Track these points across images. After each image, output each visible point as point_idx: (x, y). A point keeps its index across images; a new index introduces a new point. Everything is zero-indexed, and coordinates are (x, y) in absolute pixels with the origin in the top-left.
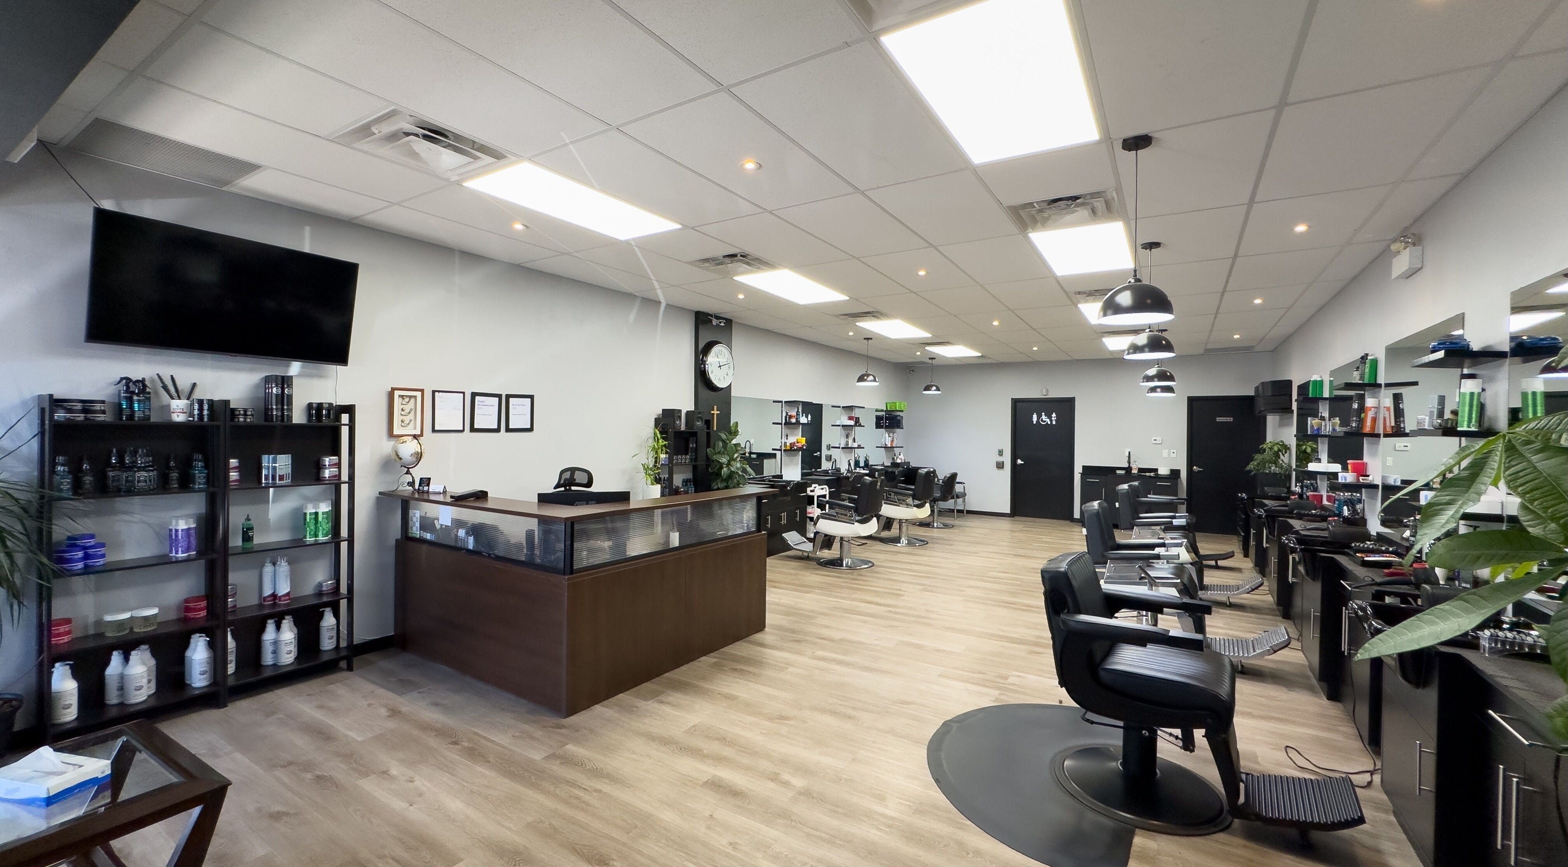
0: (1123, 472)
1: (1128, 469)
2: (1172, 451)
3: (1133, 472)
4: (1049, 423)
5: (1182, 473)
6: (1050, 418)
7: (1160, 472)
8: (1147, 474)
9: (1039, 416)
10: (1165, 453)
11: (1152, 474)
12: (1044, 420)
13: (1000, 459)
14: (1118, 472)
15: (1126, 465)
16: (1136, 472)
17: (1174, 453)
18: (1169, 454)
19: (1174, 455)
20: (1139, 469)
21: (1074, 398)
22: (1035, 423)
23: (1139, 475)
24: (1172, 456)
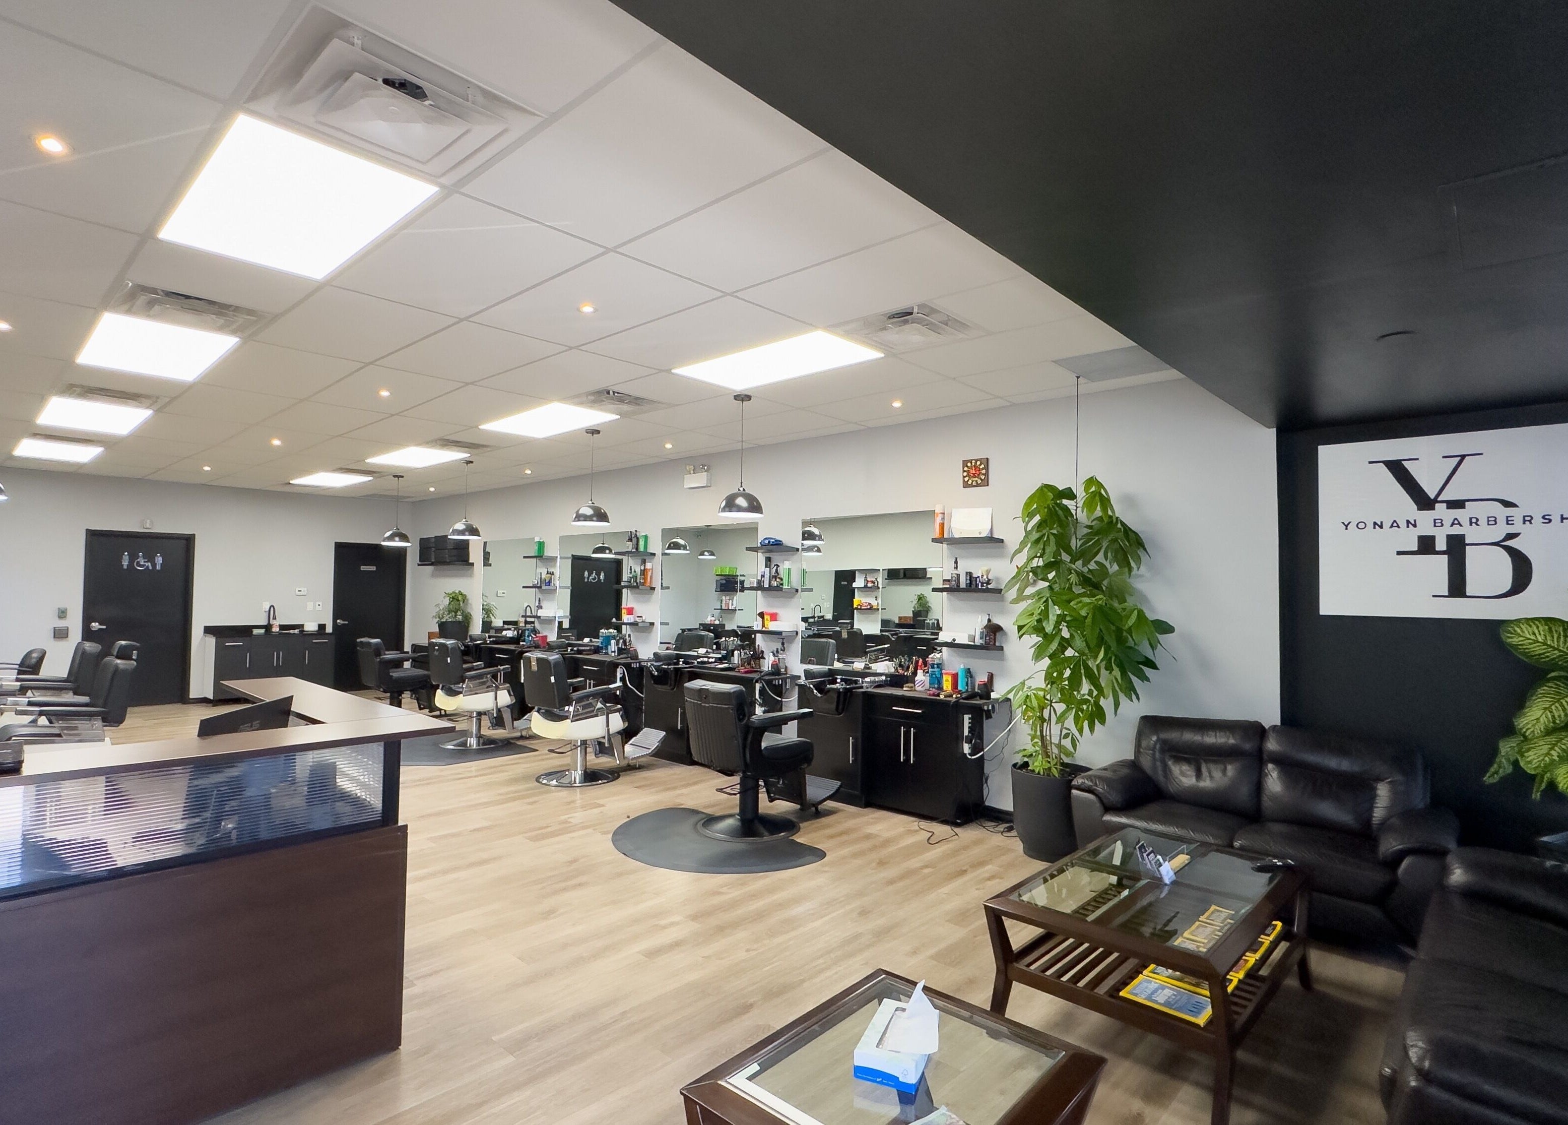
0: (262, 631)
1: (268, 627)
2: (318, 603)
3: (274, 630)
4: (151, 568)
5: (329, 629)
6: (152, 560)
7: (306, 628)
8: (291, 631)
9: (133, 557)
10: (310, 606)
11: (296, 631)
12: (142, 563)
13: (61, 624)
14: (257, 631)
15: (265, 623)
16: (278, 630)
17: (319, 605)
18: (314, 606)
19: (320, 608)
20: (280, 625)
21: (194, 535)
22: (125, 567)
23: (280, 634)
24: (317, 609)
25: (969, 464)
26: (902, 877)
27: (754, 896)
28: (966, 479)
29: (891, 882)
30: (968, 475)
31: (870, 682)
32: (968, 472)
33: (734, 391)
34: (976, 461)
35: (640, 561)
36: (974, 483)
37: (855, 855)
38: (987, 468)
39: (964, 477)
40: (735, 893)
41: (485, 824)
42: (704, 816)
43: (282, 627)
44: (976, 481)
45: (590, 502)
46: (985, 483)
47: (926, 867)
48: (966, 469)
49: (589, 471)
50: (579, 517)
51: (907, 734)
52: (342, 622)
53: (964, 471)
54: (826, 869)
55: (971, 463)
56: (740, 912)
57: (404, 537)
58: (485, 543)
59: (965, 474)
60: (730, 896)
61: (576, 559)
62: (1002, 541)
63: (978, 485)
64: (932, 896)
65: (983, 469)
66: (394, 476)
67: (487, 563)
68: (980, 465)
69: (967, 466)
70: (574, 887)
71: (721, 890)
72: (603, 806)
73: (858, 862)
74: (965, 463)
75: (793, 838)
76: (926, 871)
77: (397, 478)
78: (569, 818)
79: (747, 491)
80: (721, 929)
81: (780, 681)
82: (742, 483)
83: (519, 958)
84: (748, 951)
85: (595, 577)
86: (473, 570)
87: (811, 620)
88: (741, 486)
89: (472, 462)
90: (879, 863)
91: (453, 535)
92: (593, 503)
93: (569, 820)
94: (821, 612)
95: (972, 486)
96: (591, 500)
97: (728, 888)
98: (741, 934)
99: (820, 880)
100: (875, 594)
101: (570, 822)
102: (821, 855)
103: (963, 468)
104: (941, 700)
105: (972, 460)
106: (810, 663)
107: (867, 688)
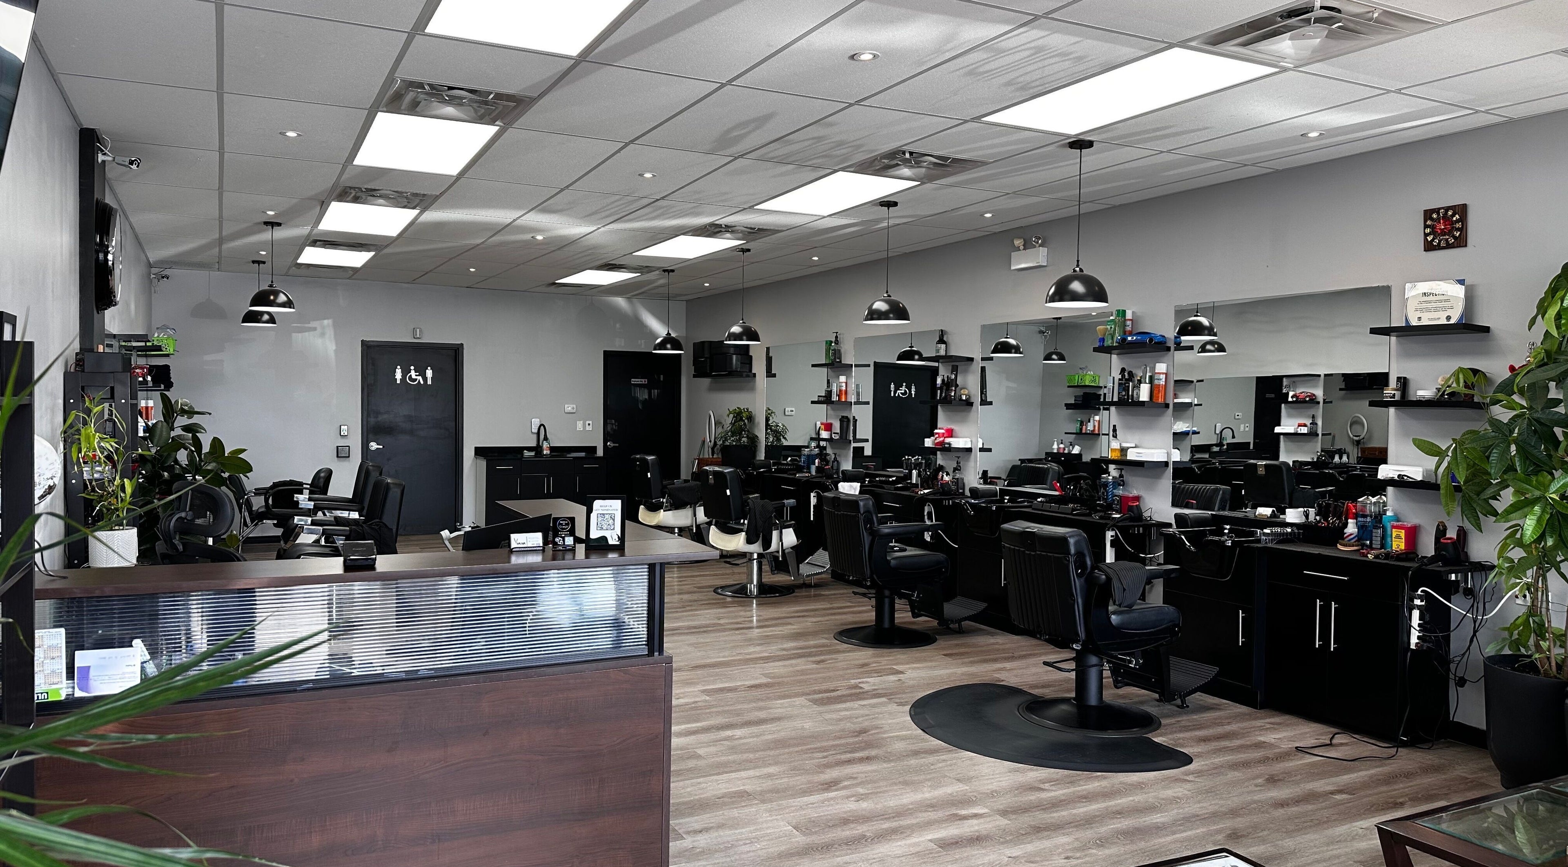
0: (532, 453)
1: (538, 449)
2: (587, 421)
3: (545, 452)
4: (422, 382)
5: (600, 453)
6: (423, 374)
9: (406, 372)
10: (580, 425)
12: (414, 377)
14: (527, 453)
15: (533, 444)
16: (548, 452)
17: (589, 424)
18: (584, 425)
19: (589, 427)
20: (550, 447)
21: (460, 344)
23: (549, 456)
24: (587, 429)
25: (1435, 216)
26: (1298, 801)
27: (1087, 798)
28: (1429, 238)
29: (1282, 804)
30: (1433, 232)
31: (1272, 534)
32: (1433, 227)
33: (1069, 136)
34: (1447, 209)
35: (950, 368)
36: (1443, 244)
37: (1234, 766)
38: (1463, 219)
39: (1426, 235)
40: (1060, 792)
41: (764, 680)
42: (1030, 697)
43: (552, 449)
44: (1447, 240)
45: (885, 295)
46: (1461, 242)
47: (1340, 792)
48: (1429, 223)
49: (884, 255)
50: (874, 315)
51: (1326, 611)
52: (612, 445)
53: (1426, 226)
54: (1190, 778)
55: (1438, 214)
56: (1063, 814)
57: (676, 344)
58: (768, 349)
59: (1428, 231)
60: (1053, 794)
61: (879, 368)
62: (1487, 330)
63: (1449, 246)
64: (1342, 830)
65: (1457, 221)
66: (664, 271)
67: (770, 374)
68: (1453, 215)
69: (1432, 219)
70: (861, 760)
71: (1042, 786)
72: (901, 673)
73: (1237, 774)
74: (1428, 214)
75: (1149, 736)
76: (1338, 797)
77: (667, 273)
78: (860, 683)
79: (1085, 272)
80: (1038, 830)
81: (1141, 529)
82: (1078, 261)
83: (795, 828)
84: (1067, 858)
85: (905, 391)
86: (755, 382)
87: (1216, 449)
88: (1078, 266)
89: (749, 250)
90: (1268, 780)
91: (730, 340)
92: (889, 296)
93: (861, 685)
94: (1233, 437)
95: (1439, 248)
96: (887, 292)
97: (1052, 785)
98: (1062, 840)
99: (1178, 790)
100: (1312, 412)
101: (861, 688)
102: (1187, 760)
103: (1425, 221)
104: (1370, 562)
105: (1439, 209)
106: (1188, 506)
107: (1266, 543)
